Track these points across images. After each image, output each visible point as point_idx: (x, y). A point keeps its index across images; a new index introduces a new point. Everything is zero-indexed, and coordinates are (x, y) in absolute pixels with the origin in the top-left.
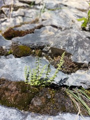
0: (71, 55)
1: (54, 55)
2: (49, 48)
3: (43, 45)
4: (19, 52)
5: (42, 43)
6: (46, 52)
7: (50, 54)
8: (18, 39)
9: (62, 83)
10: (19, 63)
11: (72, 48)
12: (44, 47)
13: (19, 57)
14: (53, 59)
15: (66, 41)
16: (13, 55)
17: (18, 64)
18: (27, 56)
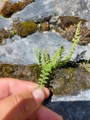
0: (86, 21)
1: (65, 26)
2: (57, 17)
3: (49, 15)
4: (24, 31)
5: (48, 13)
6: (54, 24)
7: (60, 25)
8: (18, 15)
9: (80, 59)
10: (27, 43)
11: (87, 11)
12: (50, 17)
13: (25, 37)
15: (78, 4)
16: (18, 35)
17: (25, 45)
18: (33, 33)
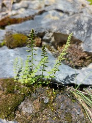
0: (81, 42)
1: (57, 45)
2: (51, 34)
3: (43, 31)
5: (42, 28)
6: (48, 41)
9: (69, 81)
10: (12, 55)
11: (83, 32)
13: (12, 48)
14: (57, 49)
15: (74, 24)
17: (10, 56)
18: (23, 46)
